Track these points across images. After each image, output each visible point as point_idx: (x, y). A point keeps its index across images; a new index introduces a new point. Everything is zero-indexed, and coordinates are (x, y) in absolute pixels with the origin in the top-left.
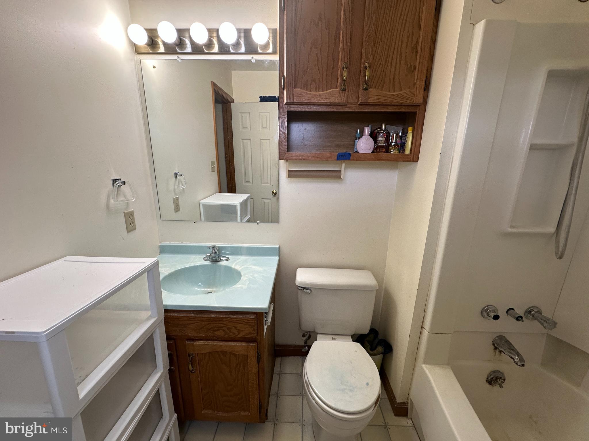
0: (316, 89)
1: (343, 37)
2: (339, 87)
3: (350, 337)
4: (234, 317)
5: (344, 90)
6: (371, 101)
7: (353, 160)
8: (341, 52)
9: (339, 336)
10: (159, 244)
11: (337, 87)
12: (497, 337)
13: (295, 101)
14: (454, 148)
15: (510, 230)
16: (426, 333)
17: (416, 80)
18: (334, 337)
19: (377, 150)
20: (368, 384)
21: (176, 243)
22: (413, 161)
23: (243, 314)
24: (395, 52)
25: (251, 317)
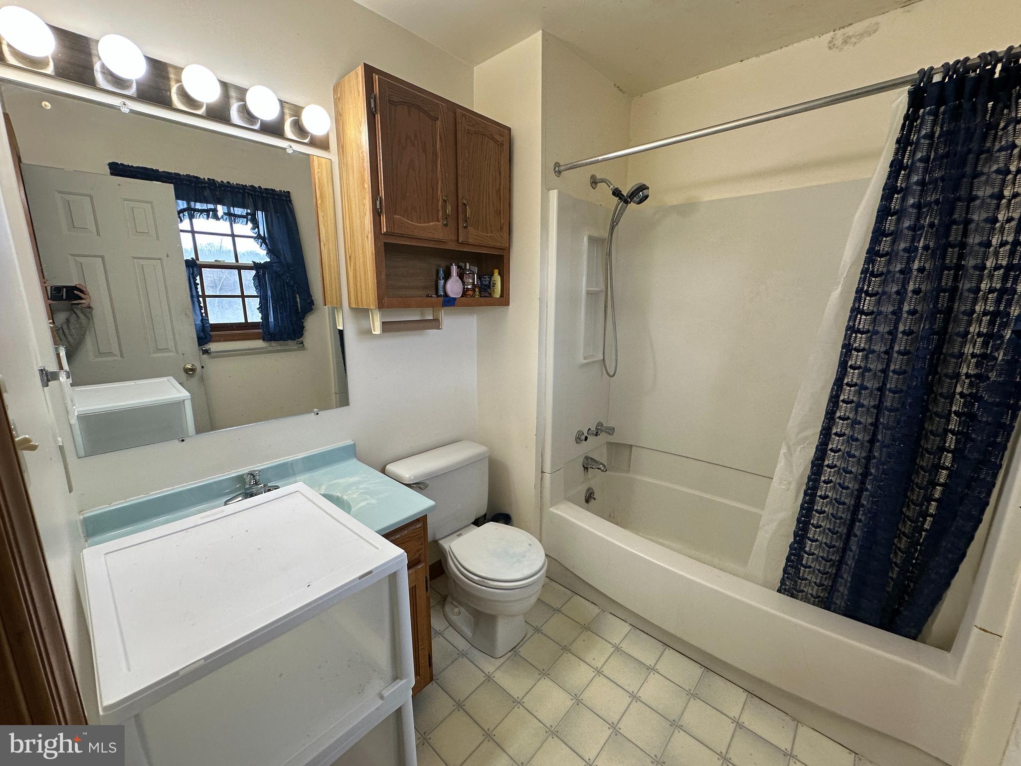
0: (417, 220)
1: (441, 165)
2: (441, 222)
3: (473, 525)
4: (397, 536)
5: (446, 225)
6: (471, 241)
7: (458, 306)
8: (440, 181)
9: (464, 530)
10: (81, 517)
11: (438, 221)
12: (584, 458)
13: (396, 231)
14: (547, 293)
15: (585, 361)
16: (547, 476)
17: (502, 224)
18: (458, 533)
19: (465, 293)
20: (530, 545)
21: (127, 500)
22: (506, 305)
23: (404, 528)
24: (485, 193)
25: (418, 526)
